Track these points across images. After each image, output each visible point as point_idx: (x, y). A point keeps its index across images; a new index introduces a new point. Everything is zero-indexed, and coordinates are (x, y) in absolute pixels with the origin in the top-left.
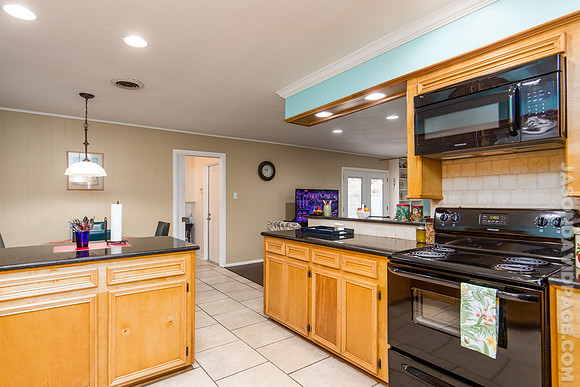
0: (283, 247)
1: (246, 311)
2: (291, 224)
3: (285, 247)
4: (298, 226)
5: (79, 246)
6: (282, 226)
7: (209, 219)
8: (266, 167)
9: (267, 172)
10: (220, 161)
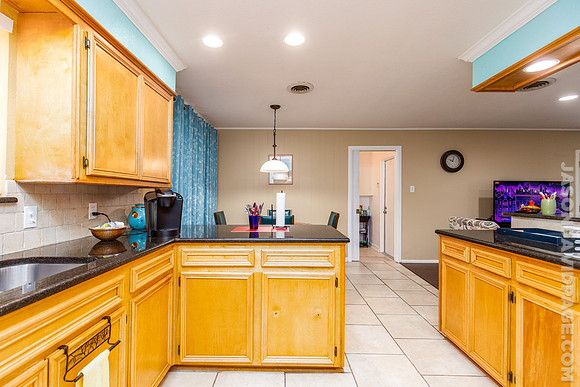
0: (466, 252)
1: (416, 318)
2: (483, 223)
3: (468, 252)
4: (494, 226)
5: (251, 228)
6: (470, 224)
7: (385, 213)
8: (450, 157)
9: (453, 162)
10: (396, 153)
